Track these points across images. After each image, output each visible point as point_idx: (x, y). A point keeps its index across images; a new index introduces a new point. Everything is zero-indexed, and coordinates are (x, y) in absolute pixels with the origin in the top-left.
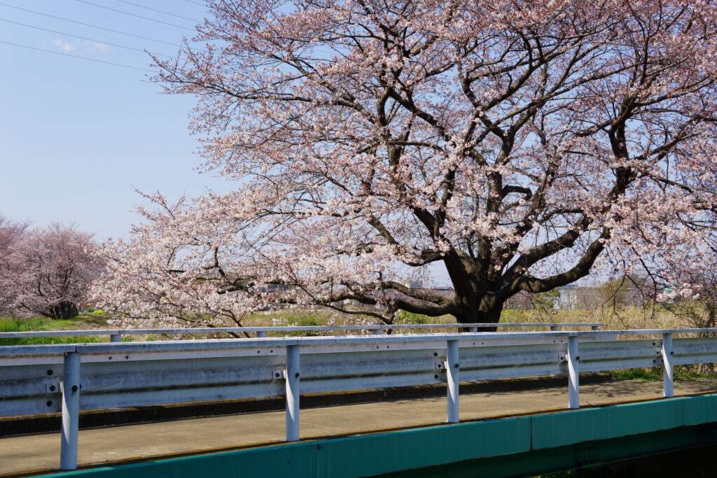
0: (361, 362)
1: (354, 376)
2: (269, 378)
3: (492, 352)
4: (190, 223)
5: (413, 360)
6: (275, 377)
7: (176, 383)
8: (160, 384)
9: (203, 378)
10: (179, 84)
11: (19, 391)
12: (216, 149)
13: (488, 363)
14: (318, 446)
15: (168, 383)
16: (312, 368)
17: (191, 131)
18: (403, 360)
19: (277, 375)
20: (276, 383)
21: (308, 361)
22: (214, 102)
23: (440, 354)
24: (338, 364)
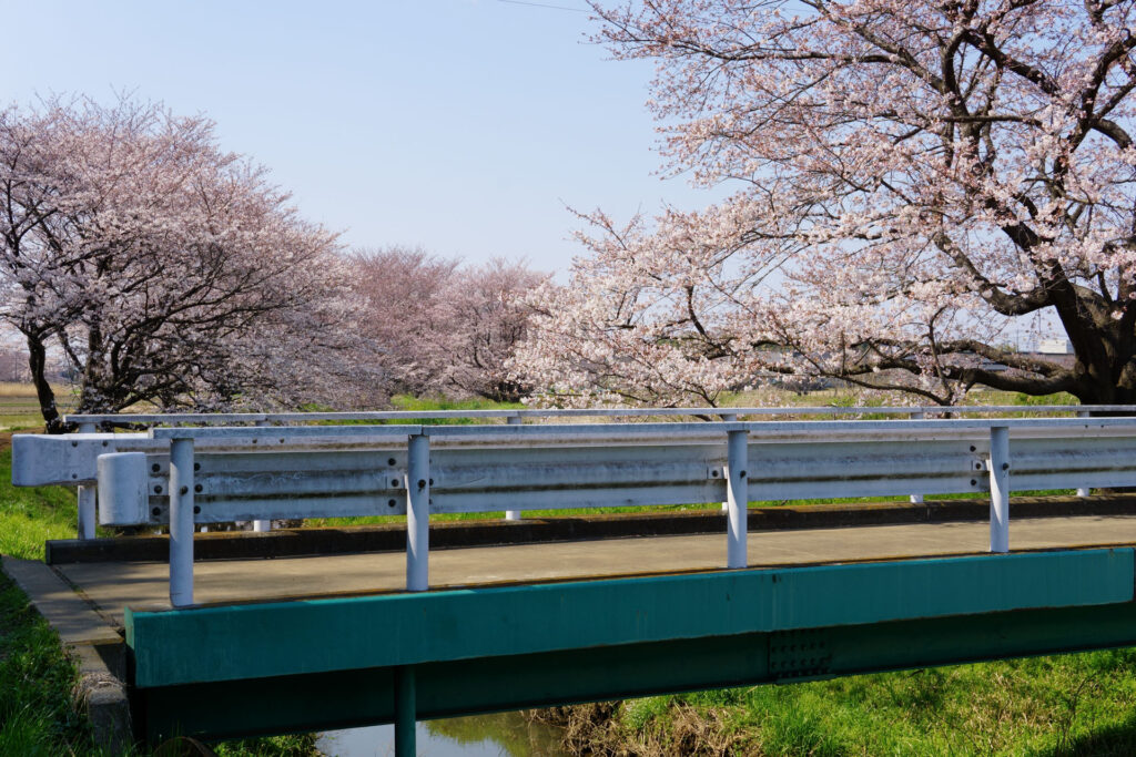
0: (848, 458)
1: (837, 479)
2: (702, 477)
3: (1071, 446)
4: (647, 254)
5: (933, 457)
6: (711, 476)
7: (565, 480)
8: (542, 481)
9: (603, 475)
10: (633, 44)
11: (352, 485)
12: (684, 143)
13: (1063, 463)
14: (774, 578)
15: (554, 481)
16: (770, 465)
17: (656, 114)
18: (917, 456)
19: (715, 474)
20: (714, 484)
21: (762, 453)
22: (681, 67)
23: (980, 449)
24: (811, 460)
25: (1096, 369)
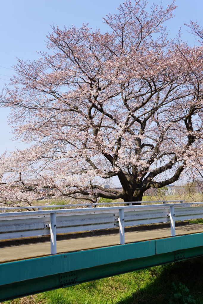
0: (82, 219)
1: (80, 226)
2: (43, 227)
3: (138, 213)
4: (9, 162)
5: (105, 218)
6: (45, 227)
7: (3, 231)
9: (14, 228)
10: (3, 103)
12: (20, 130)
13: (136, 218)
14: (65, 256)
16: (62, 223)
17: (9, 123)
18: (100, 218)
19: (46, 226)
20: (46, 229)
21: (60, 219)
22: (18, 110)
23: (116, 215)
24: (72, 220)
25: (128, 192)
